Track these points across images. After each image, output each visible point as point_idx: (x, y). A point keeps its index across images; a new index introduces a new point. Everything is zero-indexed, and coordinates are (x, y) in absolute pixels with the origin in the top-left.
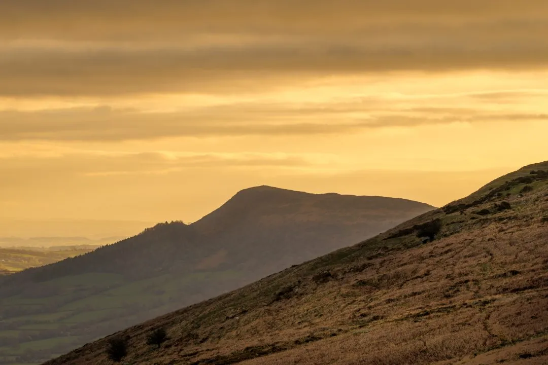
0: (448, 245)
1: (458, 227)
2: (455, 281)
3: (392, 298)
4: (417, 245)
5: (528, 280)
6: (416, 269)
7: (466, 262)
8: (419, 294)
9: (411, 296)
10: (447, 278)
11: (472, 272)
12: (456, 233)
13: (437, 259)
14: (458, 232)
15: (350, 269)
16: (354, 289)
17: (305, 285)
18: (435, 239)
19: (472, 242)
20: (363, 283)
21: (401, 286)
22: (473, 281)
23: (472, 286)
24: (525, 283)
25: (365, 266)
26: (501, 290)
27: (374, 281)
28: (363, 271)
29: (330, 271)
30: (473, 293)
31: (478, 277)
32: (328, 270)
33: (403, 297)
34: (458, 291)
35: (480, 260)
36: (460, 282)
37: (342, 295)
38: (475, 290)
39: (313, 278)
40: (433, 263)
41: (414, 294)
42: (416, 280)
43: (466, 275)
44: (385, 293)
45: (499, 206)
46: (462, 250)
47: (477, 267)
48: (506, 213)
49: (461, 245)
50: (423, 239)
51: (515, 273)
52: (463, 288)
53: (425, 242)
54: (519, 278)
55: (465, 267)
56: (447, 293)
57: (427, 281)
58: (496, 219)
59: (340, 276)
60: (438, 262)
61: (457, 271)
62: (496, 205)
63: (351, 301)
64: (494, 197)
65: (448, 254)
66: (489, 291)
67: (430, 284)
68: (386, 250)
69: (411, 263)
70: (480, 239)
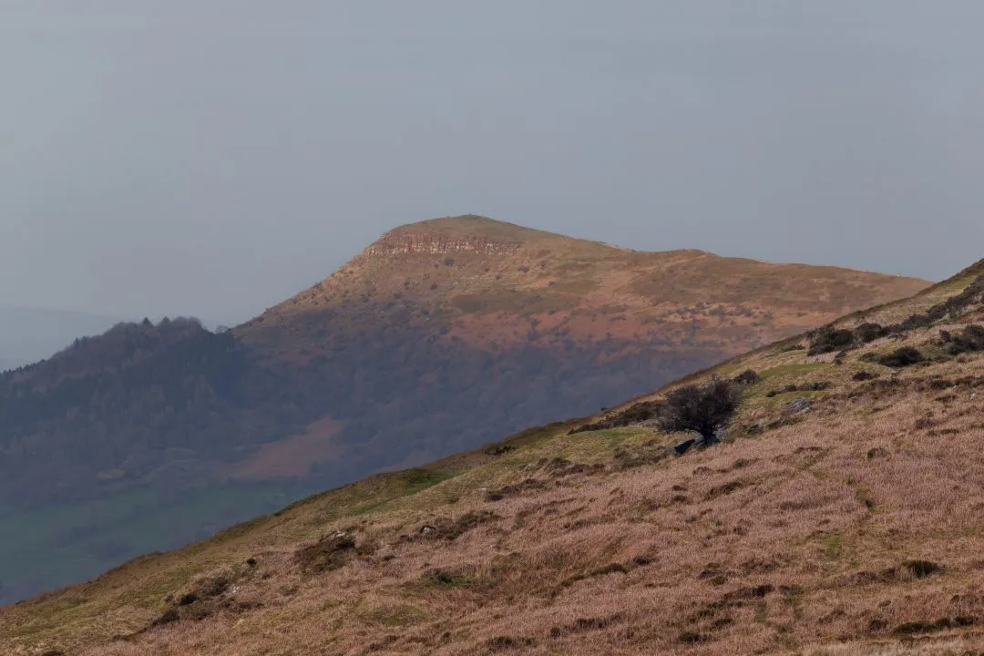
0: (740, 464)
1: (798, 405)
2: (726, 589)
3: (511, 634)
4: (656, 459)
5: (956, 598)
6: (620, 540)
7: (781, 524)
8: (600, 626)
9: (573, 629)
10: (704, 575)
11: (789, 560)
12: (787, 423)
13: (692, 510)
14: (796, 421)
15: (422, 530)
16: (405, 597)
17: (266, 576)
18: (718, 441)
19: (821, 456)
20: (444, 579)
21: (554, 595)
22: (784, 588)
23: (776, 608)
24: (944, 607)
25: (469, 522)
26: (863, 623)
27: (478, 575)
28: (461, 538)
29: (355, 534)
30: (770, 632)
31: (803, 577)
32: (349, 530)
33: (547, 632)
34: (728, 621)
35: (827, 522)
36: (744, 593)
37: (361, 617)
38: (783, 620)
39: (297, 554)
40: (677, 524)
41: (585, 624)
42: (605, 577)
43: (768, 568)
44: (497, 617)
45: (956, 340)
46: (778, 484)
47: (809, 544)
48: (960, 365)
49: (782, 468)
50: (682, 437)
51: (923, 569)
52: (745, 614)
53: (682, 450)
54: (933, 586)
55: (773, 542)
56: (690, 628)
57: (641, 584)
58: (924, 384)
59: (385, 550)
60: (693, 519)
61: (743, 554)
62: (945, 334)
63: (382, 636)
64: (970, 308)
65: (732, 494)
66: (826, 628)
67: (646, 593)
68: (559, 470)
69: (608, 519)
70: (846, 449)
